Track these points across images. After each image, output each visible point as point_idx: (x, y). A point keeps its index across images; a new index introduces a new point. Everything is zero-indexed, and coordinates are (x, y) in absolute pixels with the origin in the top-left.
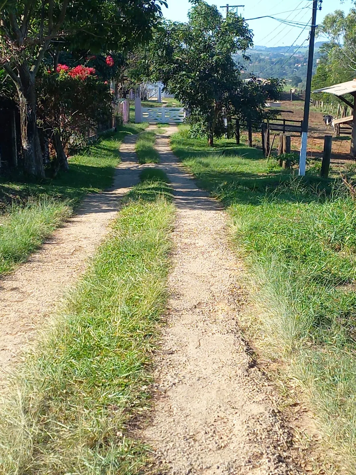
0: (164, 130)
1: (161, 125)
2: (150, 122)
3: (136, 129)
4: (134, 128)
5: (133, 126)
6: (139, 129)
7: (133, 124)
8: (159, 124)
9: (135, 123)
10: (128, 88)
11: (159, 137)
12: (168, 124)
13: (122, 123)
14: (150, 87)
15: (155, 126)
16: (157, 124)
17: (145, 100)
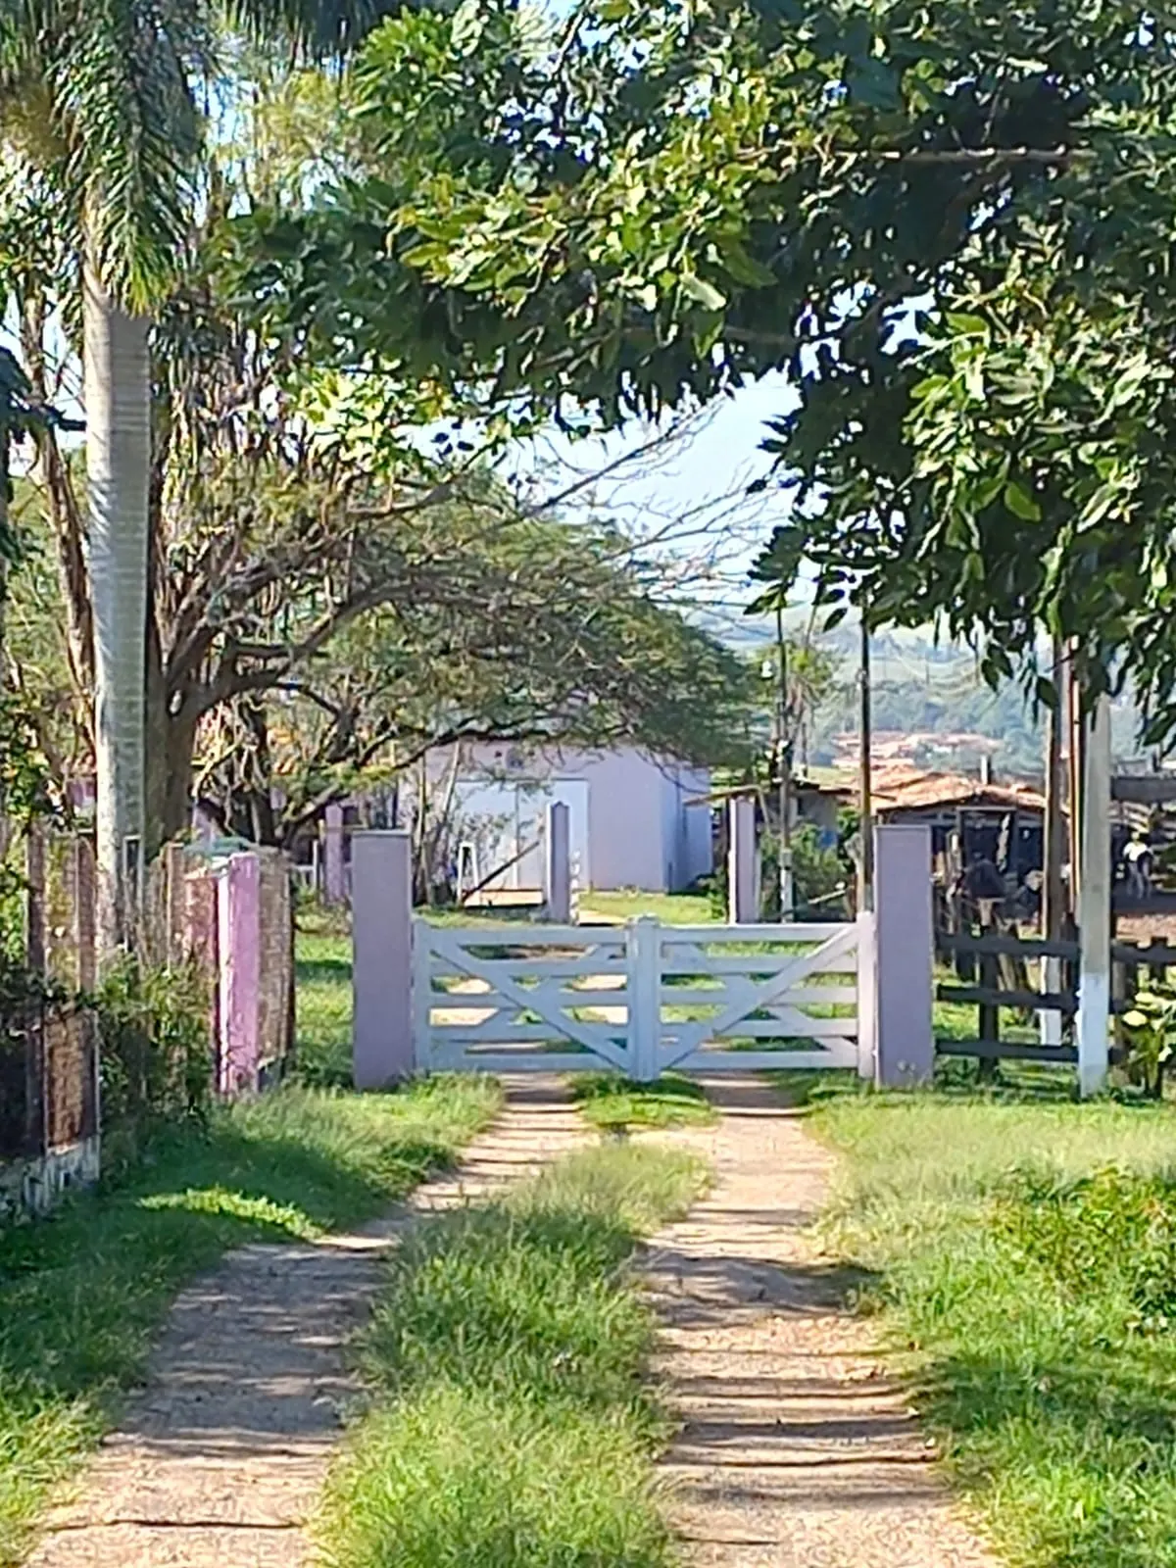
0: (685, 1165)
1: (623, 1106)
2: (506, 1079)
3: (357, 1155)
4: (334, 1142)
5: (327, 1121)
6: (389, 1152)
7: (326, 1101)
8: (604, 1089)
9: (348, 1084)
10: (308, 794)
11: (699, 1285)
12: (696, 1091)
13: (196, 1084)
14: (482, 800)
15: (568, 1118)
16: (579, 1094)
17: (439, 901)
